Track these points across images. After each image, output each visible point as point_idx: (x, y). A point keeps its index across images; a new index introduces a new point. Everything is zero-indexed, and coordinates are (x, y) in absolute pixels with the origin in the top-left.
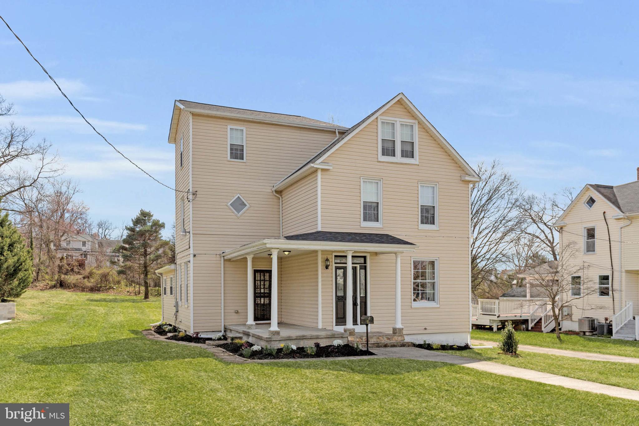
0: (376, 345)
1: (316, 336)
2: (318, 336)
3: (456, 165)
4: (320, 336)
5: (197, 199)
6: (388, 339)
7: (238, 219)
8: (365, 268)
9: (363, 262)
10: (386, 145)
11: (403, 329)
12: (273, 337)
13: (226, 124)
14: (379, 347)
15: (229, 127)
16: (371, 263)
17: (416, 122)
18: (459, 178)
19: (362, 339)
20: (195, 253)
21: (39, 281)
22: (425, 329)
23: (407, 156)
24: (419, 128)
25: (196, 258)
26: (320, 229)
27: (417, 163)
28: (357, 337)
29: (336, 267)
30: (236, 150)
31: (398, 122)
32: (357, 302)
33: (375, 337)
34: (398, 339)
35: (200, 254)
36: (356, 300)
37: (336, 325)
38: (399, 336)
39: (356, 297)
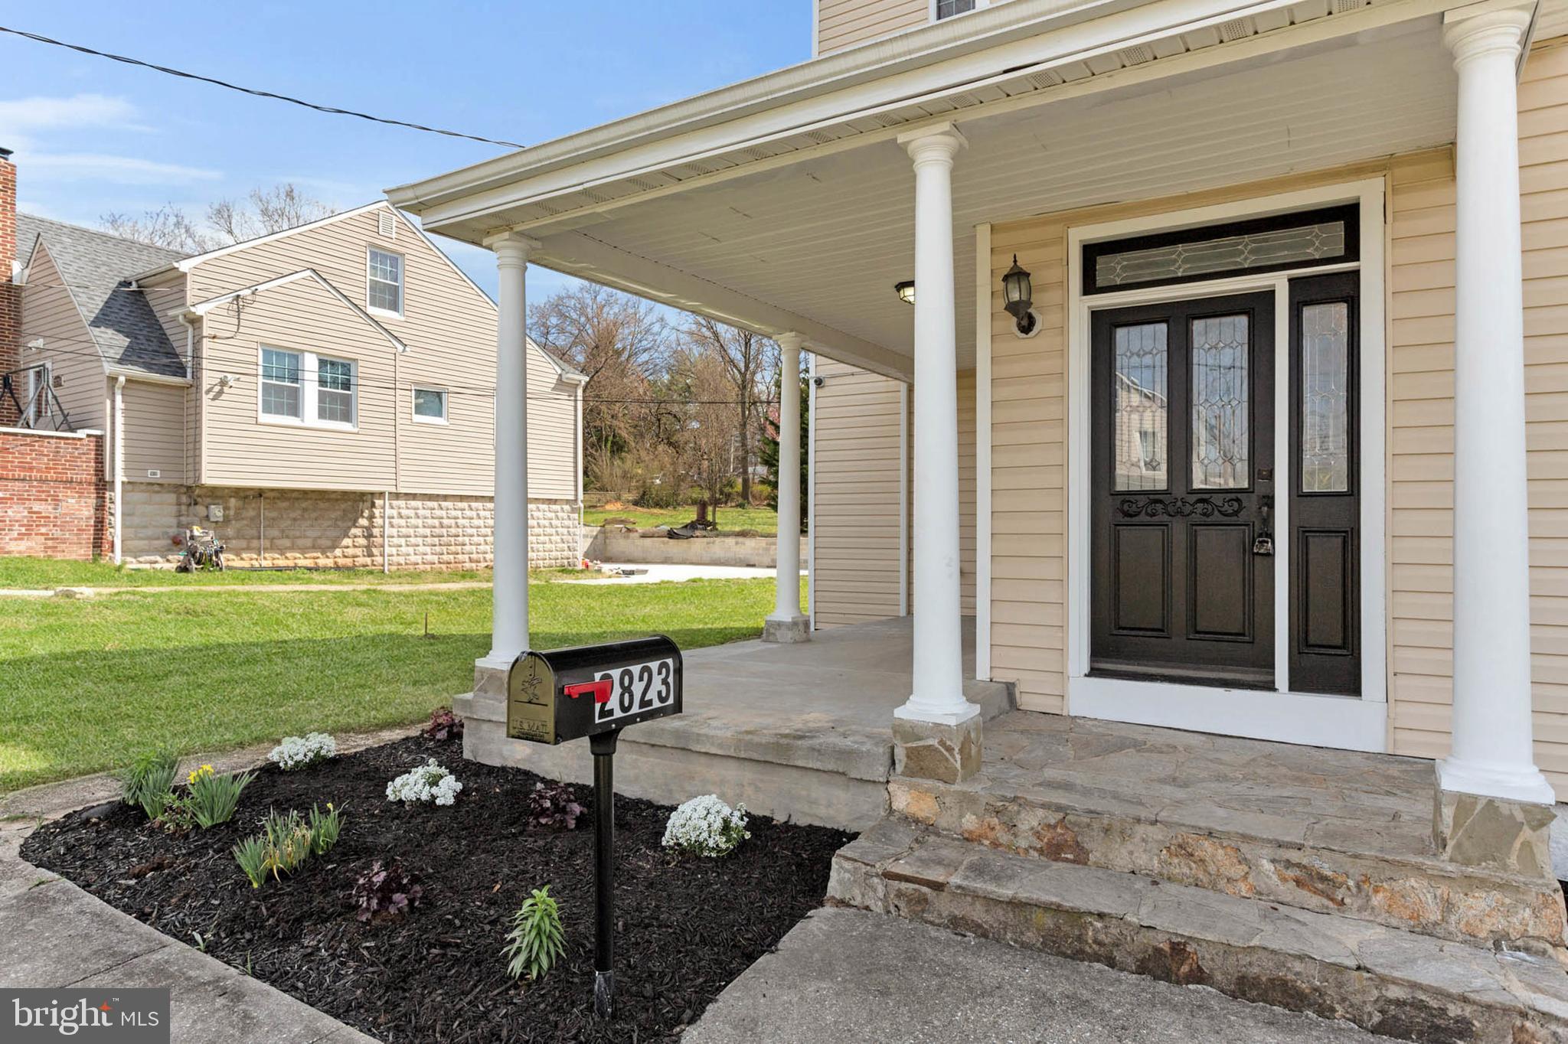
8: (1344, 290)
9: (1333, 247)
11: (1537, 815)
28: (967, 801)
29: (1097, 316)
32: (1271, 536)
33: (1156, 833)
34: (1448, 906)
35: (834, 377)
36: (1268, 520)
37: (1094, 672)
38: (1472, 883)
39: (1269, 501)
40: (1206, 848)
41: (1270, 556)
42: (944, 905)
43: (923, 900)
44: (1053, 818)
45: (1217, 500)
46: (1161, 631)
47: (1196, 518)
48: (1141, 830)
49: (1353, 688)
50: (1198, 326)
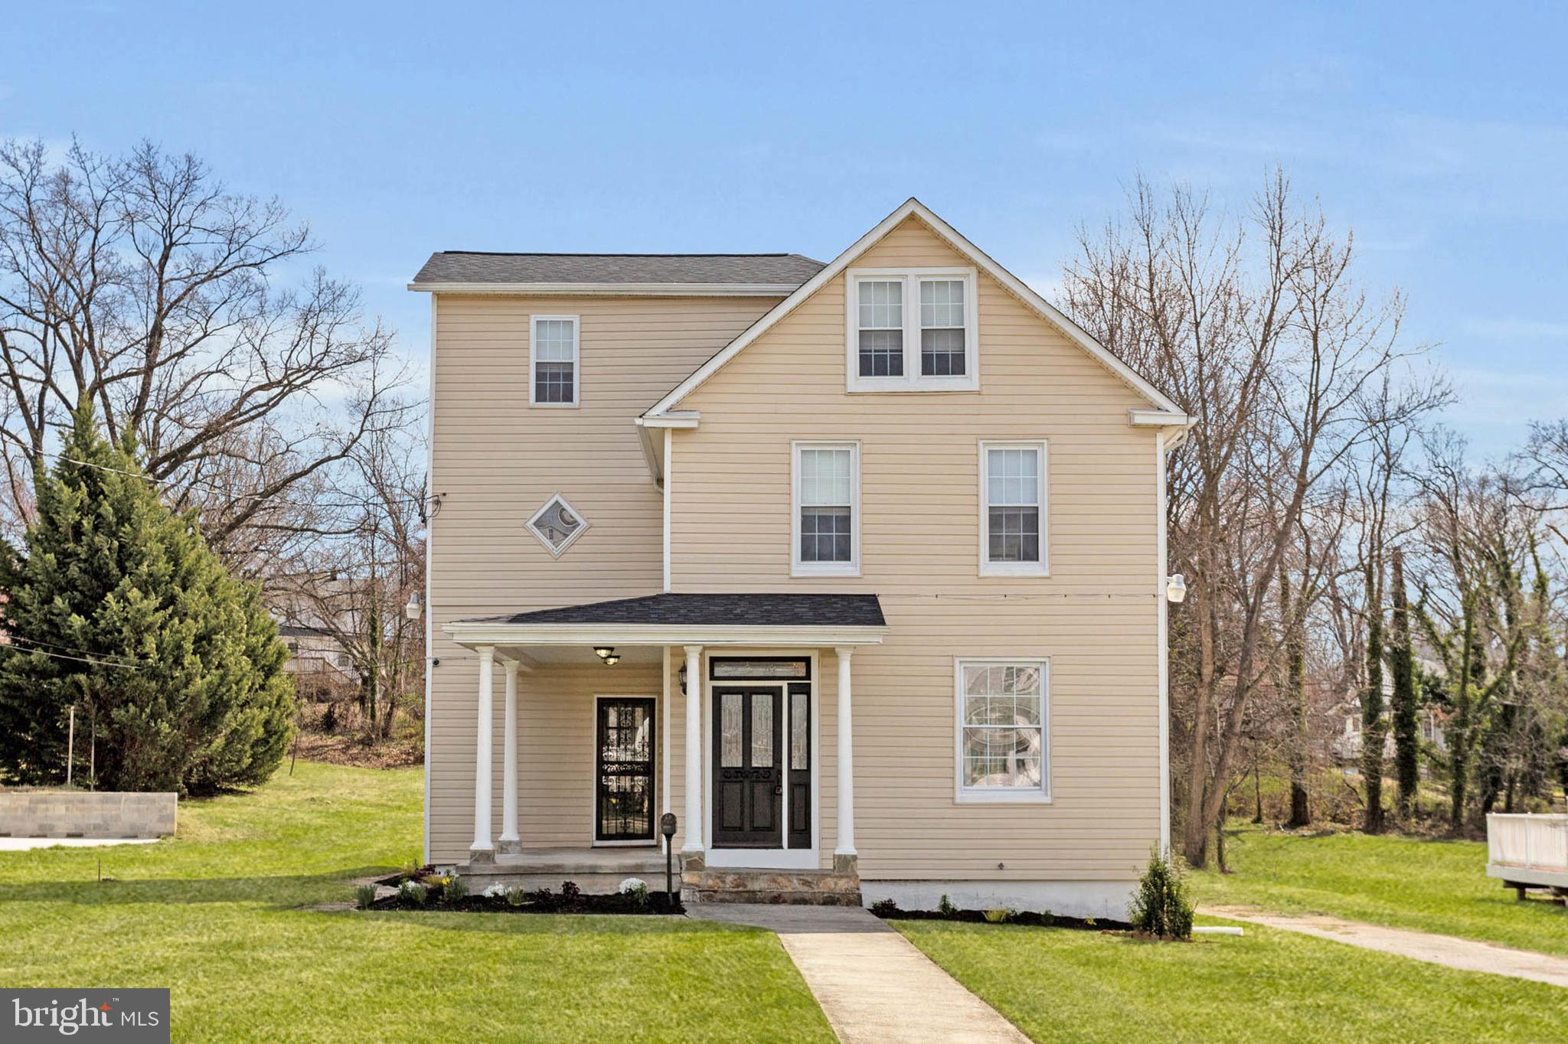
0: (747, 895)
1: (591, 867)
2: (596, 867)
3: (1110, 381)
4: (601, 867)
5: (442, 514)
6: (806, 883)
7: (556, 560)
8: (806, 690)
9: (802, 673)
10: (874, 345)
11: (855, 858)
12: (476, 865)
13: (525, 312)
14: (756, 902)
15: (533, 319)
16: (822, 676)
17: (972, 272)
18: (1124, 419)
19: (723, 882)
20: (438, 656)
21: (392, 739)
22: (1001, 867)
23: (943, 371)
24: (979, 286)
25: (438, 670)
26: (667, 588)
27: (975, 387)
28: (709, 876)
29: (714, 688)
30: (555, 376)
31: (911, 278)
32: (781, 786)
33: (766, 877)
34: (836, 884)
35: (450, 659)
36: (780, 781)
37: (714, 847)
38: (841, 877)
39: (780, 772)
40: (780, 879)
41: (781, 795)
42: (718, 896)
43: (711, 896)
44: (736, 877)
45: (761, 771)
46: (741, 829)
47: (754, 779)
48: (762, 877)
49: (809, 847)
50: (754, 697)
